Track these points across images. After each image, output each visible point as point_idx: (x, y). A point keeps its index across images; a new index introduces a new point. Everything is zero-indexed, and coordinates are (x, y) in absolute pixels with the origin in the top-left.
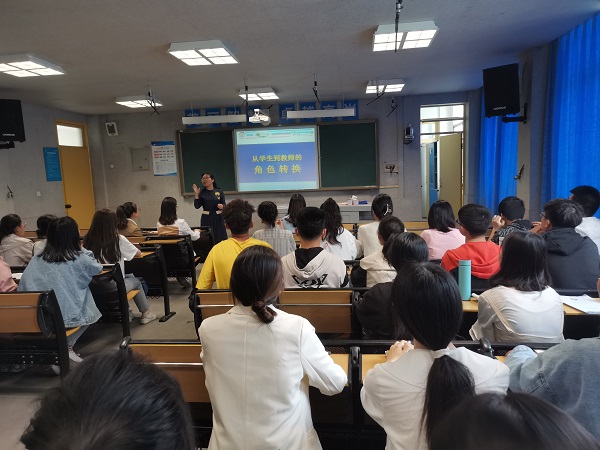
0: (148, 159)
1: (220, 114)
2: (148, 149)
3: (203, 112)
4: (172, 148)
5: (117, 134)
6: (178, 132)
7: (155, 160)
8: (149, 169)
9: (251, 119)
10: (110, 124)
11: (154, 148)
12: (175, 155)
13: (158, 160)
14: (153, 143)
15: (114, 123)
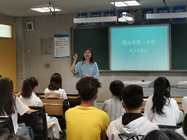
0: (51, 47)
1: (100, 16)
2: (52, 39)
3: (89, 15)
4: (67, 39)
5: (33, 30)
6: (71, 28)
7: (56, 47)
8: (52, 53)
9: (120, 20)
10: (29, 23)
11: (56, 39)
12: (69, 44)
13: (58, 47)
14: (55, 36)
15: (32, 23)
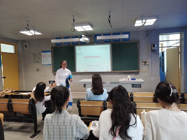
0: (40, 58)
2: (40, 54)
4: (50, 53)
5: (28, 48)
6: (52, 47)
7: (43, 59)
8: (40, 62)
9: (81, 40)
10: (26, 44)
11: (43, 54)
12: (51, 57)
14: (42, 52)
15: (27, 44)
